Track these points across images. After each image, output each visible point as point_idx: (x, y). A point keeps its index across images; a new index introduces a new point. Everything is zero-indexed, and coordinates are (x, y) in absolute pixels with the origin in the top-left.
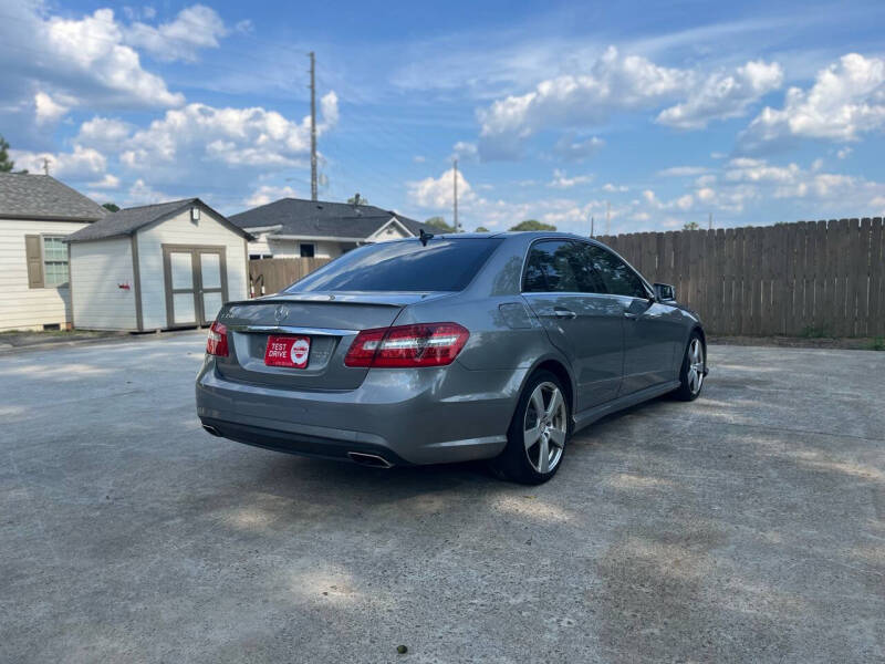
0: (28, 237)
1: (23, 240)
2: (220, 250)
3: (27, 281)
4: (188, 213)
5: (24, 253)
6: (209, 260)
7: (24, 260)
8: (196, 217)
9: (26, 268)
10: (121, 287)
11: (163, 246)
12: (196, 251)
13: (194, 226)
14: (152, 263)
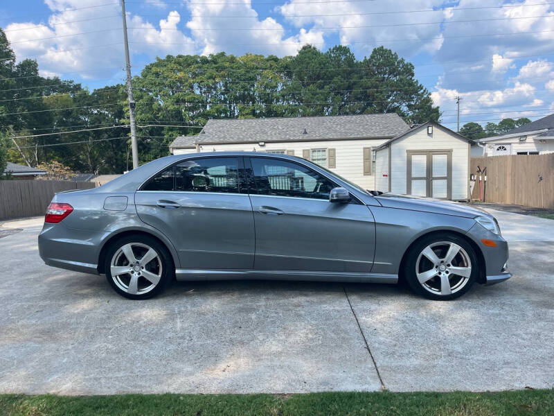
0: (364, 148)
1: (362, 150)
2: (449, 152)
3: (362, 171)
4: (426, 129)
5: (362, 157)
6: (439, 160)
7: (362, 161)
8: (430, 132)
9: (362, 164)
10: (384, 175)
11: (407, 151)
12: (429, 153)
13: (428, 137)
14: (399, 162)
